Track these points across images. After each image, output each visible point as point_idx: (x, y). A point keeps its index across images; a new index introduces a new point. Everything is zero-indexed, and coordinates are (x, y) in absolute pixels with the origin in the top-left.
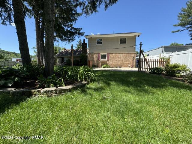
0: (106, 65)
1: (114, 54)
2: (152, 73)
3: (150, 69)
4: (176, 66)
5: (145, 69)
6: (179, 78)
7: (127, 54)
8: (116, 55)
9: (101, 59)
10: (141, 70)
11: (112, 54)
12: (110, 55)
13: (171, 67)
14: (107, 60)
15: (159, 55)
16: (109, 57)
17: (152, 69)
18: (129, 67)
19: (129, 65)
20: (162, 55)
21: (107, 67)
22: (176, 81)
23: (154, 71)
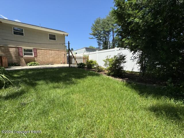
0: (33, 62)
1: (43, 49)
2: (79, 68)
3: (78, 64)
4: (92, 62)
5: (74, 65)
6: (94, 69)
7: (58, 50)
8: (46, 51)
9: (25, 55)
10: (71, 66)
11: (41, 49)
12: (38, 51)
13: (89, 63)
14: (35, 57)
15: (82, 54)
16: (37, 53)
17: (79, 64)
18: (62, 63)
19: (61, 62)
20: (84, 53)
21: (35, 64)
22: (92, 71)
23: (80, 65)
